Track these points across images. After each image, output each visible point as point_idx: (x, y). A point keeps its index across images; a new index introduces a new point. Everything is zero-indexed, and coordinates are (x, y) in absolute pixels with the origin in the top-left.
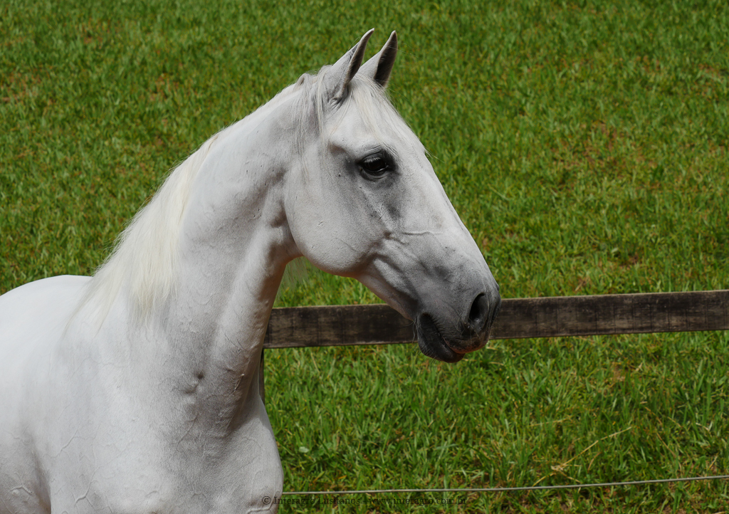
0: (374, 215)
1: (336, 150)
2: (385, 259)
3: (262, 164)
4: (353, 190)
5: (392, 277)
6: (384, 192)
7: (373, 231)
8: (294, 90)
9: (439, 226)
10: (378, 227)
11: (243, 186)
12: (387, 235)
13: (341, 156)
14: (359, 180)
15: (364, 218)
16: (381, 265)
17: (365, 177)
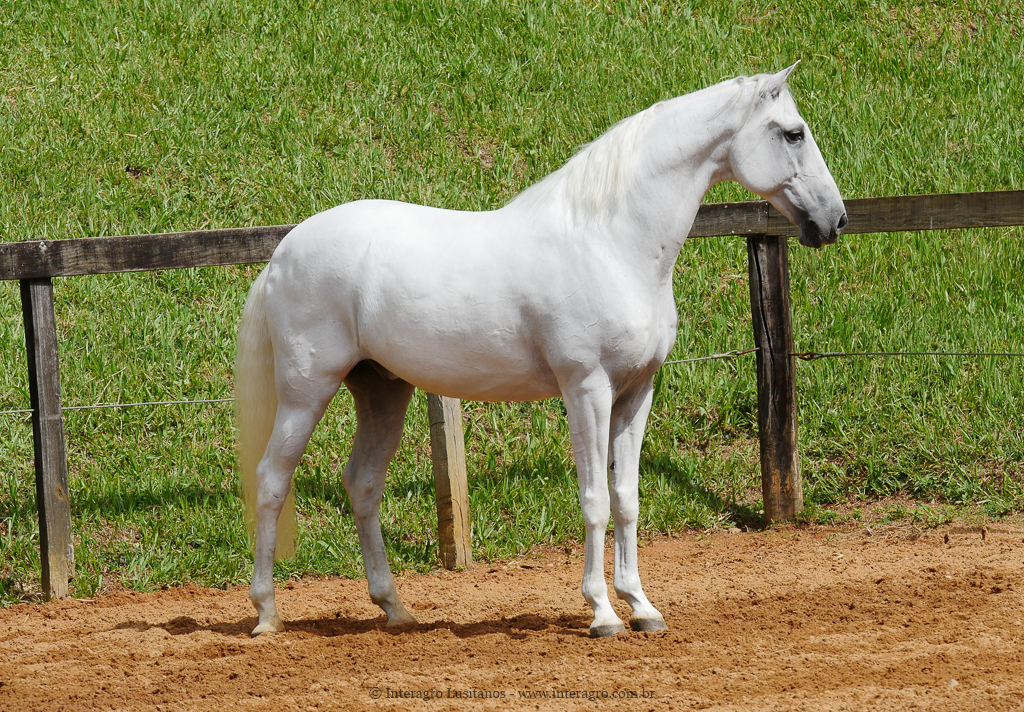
0: (791, 163)
1: (773, 125)
2: (790, 188)
3: (719, 126)
4: (780, 147)
5: (793, 199)
6: (797, 150)
7: (789, 173)
8: (733, 83)
9: (821, 173)
10: (792, 170)
11: (704, 138)
12: (796, 175)
13: (776, 129)
14: (785, 141)
15: (785, 165)
16: (787, 192)
17: (788, 141)
